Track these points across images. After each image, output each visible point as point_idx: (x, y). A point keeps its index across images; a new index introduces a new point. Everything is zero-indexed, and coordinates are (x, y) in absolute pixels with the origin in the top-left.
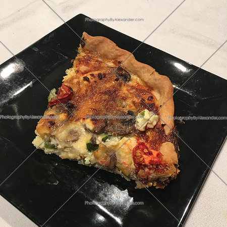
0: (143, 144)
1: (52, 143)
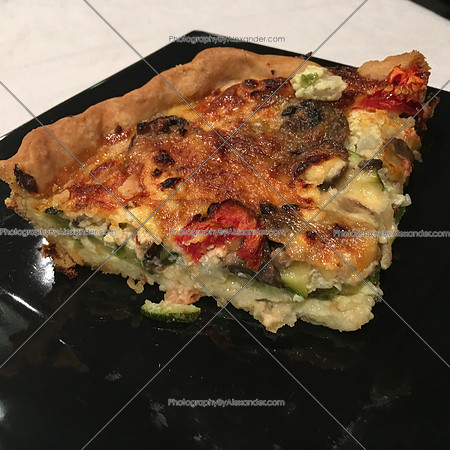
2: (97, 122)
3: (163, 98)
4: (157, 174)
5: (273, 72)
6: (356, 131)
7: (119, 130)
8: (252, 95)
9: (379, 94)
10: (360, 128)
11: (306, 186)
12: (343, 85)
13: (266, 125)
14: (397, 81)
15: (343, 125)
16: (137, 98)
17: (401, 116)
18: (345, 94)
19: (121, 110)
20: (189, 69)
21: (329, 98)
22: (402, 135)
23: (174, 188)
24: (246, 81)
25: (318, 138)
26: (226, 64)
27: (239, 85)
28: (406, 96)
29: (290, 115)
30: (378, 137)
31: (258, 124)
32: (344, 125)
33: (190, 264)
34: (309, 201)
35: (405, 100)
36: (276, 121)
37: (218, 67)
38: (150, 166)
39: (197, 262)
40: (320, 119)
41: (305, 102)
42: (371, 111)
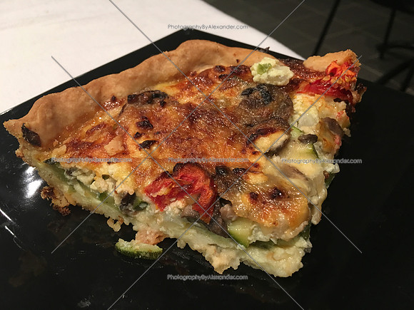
2: (97, 92)
3: (151, 77)
4: (137, 136)
5: (238, 61)
6: (298, 110)
7: (114, 99)
8: (220, 77)
9: (318, 82)
10: (301, 108)
11: (255, 153)
12: (291, 74)
13: (228, 101)
14: (333, 73)
15: (288, 105)
16: (130, 76)
17: (335, 101)
18: (292, 81)
19: (117, 83)
20: (173, 55)
21: (279, 83)
22: (335, 116)
23: (150, 149)
24: (216, 67)
25: (268, 115)
26: (202, 54)
27: (210, 70)
28: (339, 85)
29: (248, 95)
30: (315, 116)
31: (222, 101)
32: (290, 105)
33: (157, 211)
34: (257, 165)
35: (339, 88)
36: (237, 99)
37: (196, 55)
38: (133, 130)
39: (162, 210)
40: (271, 100)
41: (260, 85)
42: (312, 95)
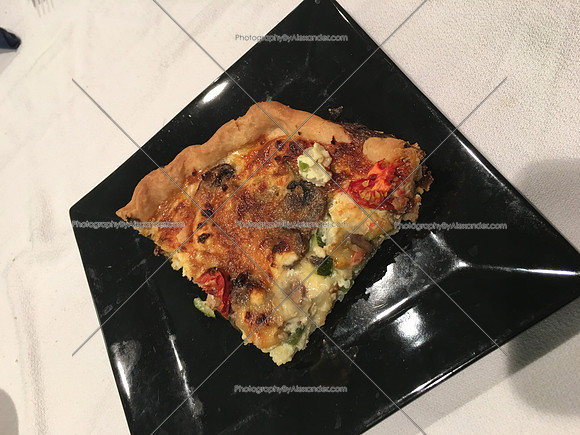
0: (352, 185)
1: (293, 331)
5: (300, 134)
11: (272, 266)
19: (197, 157)
21: (317, 184)
22: (362, 230)
23: (204, 243)
29: (292, 189)
38: (198, 218)
41: (303, 181)
